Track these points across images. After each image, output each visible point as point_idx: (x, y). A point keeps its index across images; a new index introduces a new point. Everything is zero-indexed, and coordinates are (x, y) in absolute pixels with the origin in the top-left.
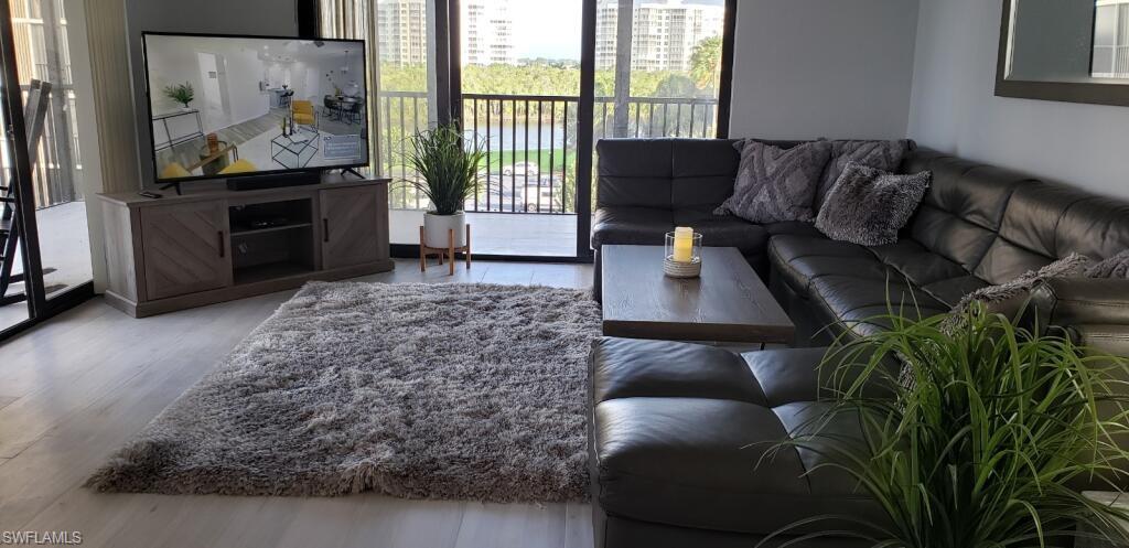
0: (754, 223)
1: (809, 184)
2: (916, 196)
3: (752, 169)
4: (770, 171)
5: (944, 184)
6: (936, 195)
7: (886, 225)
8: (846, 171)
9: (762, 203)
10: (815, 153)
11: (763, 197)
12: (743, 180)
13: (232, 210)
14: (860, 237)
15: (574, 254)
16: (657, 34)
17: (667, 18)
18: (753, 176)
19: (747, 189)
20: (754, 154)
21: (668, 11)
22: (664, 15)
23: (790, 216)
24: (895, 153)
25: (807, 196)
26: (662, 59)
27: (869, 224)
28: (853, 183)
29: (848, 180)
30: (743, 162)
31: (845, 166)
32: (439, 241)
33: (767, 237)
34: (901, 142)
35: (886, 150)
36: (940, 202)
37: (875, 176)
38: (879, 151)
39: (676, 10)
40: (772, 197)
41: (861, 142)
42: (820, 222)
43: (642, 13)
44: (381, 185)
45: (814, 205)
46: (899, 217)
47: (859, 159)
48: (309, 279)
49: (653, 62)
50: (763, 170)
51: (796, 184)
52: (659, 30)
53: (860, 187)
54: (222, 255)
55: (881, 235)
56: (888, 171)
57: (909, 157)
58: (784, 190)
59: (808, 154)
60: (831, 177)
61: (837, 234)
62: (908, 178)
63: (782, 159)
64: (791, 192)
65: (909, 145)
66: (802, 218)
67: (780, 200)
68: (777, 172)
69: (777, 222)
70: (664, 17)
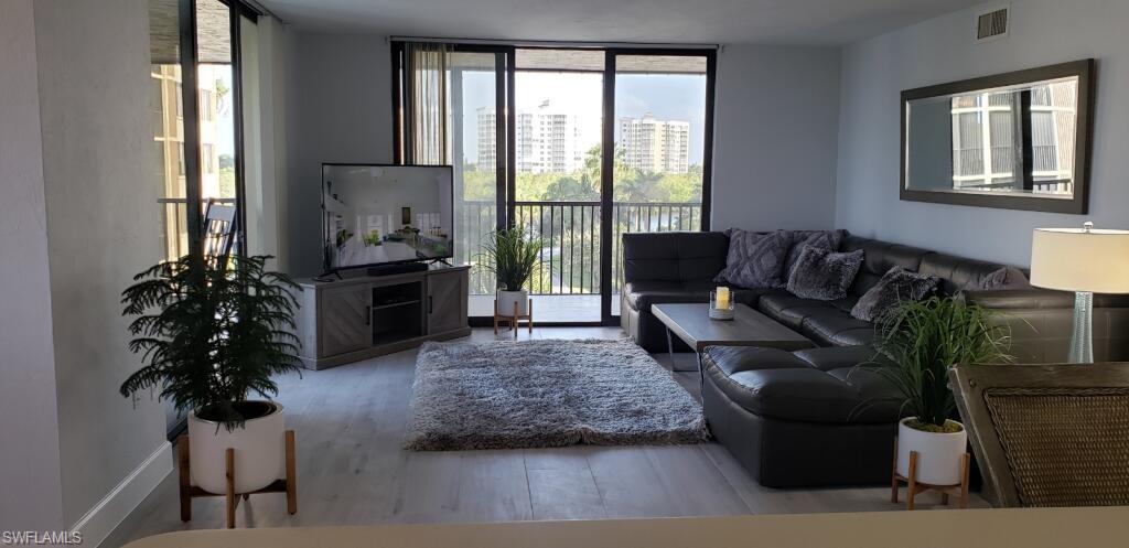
0: (742, 289)
1: (778, 262)
2: (855, 266)
3: (738, 249)
4: (750, 252)
5: (874, 258)
6: (869, 265)
7: (838, 285)
8: (804, 251)
9: (746, 276)
10: (781, 240)
11: (746, 271)
12: (732, 259)
13: (374, 289)
14: (821, 296)
15: (599, 320)
16: (540, 138)
17: (549, 123)
18: (740, 256)
19: (736, 265)
20: (740, 238)
21: (549, 116)
22: (546, 120)
23: (765, 284)
24: (836, 238)
25: (777, 270)
26: (546, 162)
27: (827, 286)
28: (811, 260)
29: (807, 257)
30: (732, 244)
31: (803, 249)
32: (508, 311)
33: (758, 297)
34: (839, 231)
35: (830, 236)
36: (872, 269)
37: (826, 254)
38: (825, 238)
39: (556, 116)
40: (753, 272)
41: (812, 232)
42: (790, 286)
43: (525, 118)
44: (464, 272)
45: (783, 275)
46: (845, 281)
47: (812, 243)
48: (425, 340)
49: (537, 164)
50: (746, 252)
51: (769, 262)
52: (542, 135)
53: (816, 263)
54: (368, 324)
55: (836, 293)
56: (833, 251)
57: (845, 242)
58: (760, 267)
59: (776, 240)
60: (794, 256)
61: (803, 294)
62: (849, 254)
63: (760, 243)
64: (765, 268)
65: (844, 233)
66: (773, 285)
67: (758, 273)
68: (755, 254)
69: (757, 288)
70: (546, 123)
